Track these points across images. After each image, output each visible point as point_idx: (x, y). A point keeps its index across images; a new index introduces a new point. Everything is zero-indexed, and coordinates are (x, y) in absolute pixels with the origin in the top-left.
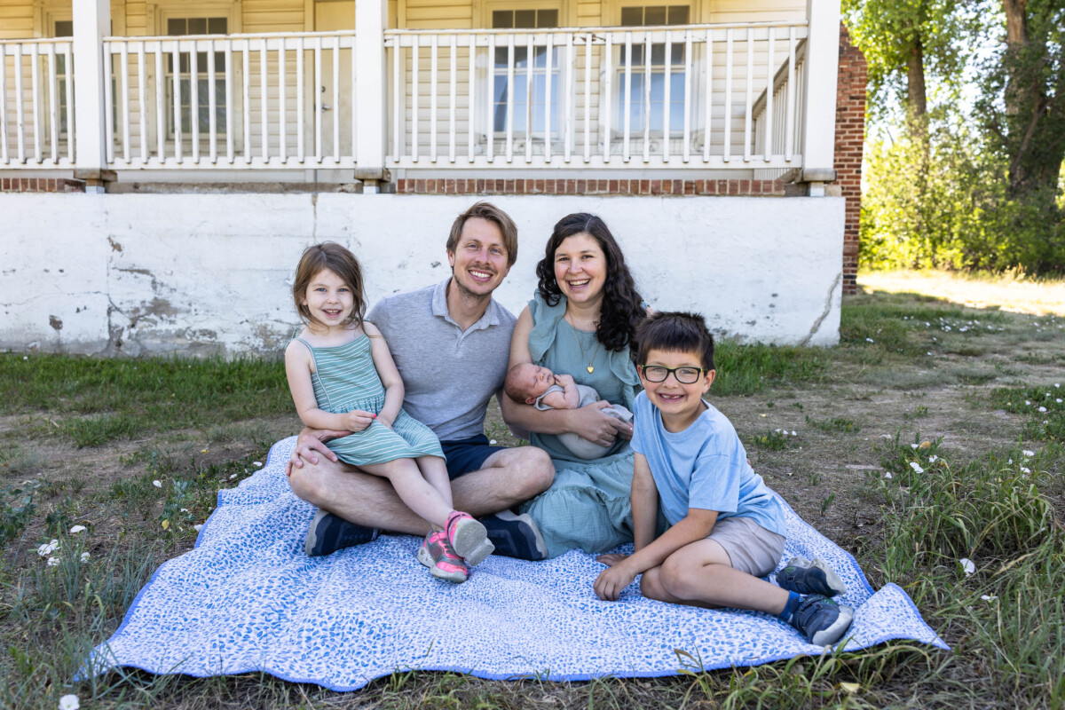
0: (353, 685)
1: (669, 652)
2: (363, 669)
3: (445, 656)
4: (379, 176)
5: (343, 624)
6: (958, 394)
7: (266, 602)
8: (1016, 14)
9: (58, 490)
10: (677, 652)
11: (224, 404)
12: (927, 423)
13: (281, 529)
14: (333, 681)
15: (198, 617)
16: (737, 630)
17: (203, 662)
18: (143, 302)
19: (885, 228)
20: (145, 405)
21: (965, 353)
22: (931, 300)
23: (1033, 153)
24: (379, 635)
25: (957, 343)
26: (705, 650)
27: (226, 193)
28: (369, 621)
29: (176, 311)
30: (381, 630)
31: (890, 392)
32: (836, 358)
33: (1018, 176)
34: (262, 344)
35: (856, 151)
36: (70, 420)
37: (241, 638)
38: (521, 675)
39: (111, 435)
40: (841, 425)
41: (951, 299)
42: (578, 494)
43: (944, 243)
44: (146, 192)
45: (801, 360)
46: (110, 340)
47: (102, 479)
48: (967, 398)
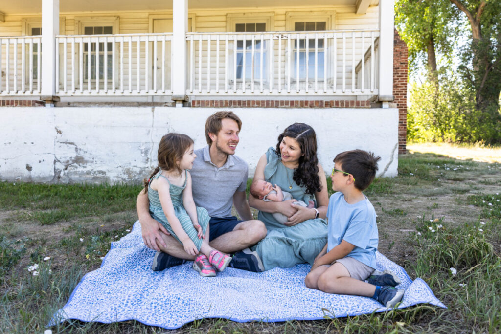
0: (176, 326)
1: (319, 310)
2: (180, 319)
3: (218, 312)
4: (183, 99)
5: (170, 299)
6: (452, 198)
7: (135, 290)
8: (476, 26)
9: (35, 244)
10: (323, 309)
11: (110, 205)
12: (438, 211)
13: (140, 260)
14: (166, 325)
15: (104, 298)
16: (351, 301)
17: (107, 316)
18: (71, 158)
19: (419, 123)
20: (72, 206)
21: (455, 180)
22: (440, 156)
23: (487, 88)
24: (187, 304)
25: (452, 175)
26: (336, 309)
27: (111, 107)
28: (183, 298)
29: (87, 162)
30: (188, 302)
31: (421, 197)
32: (396, 182)
33: (480, 99)
34: (127, 177)
35: (404, 88)
36: (37, 213)
37: (124, 305)
38: (253, 320)
39: (57, 219)
40: (398, 212)
41: (450, 156)
42: (278, 241)
43: (447, 130)
44: (74, 106)
45: (380, 183)
46: (55, 176)
47: (55, 238)
48: (456, 200)
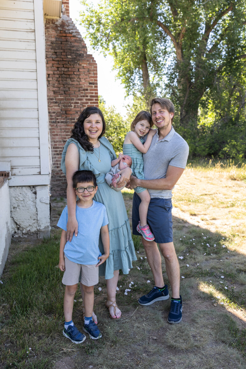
23: (188, 104)
